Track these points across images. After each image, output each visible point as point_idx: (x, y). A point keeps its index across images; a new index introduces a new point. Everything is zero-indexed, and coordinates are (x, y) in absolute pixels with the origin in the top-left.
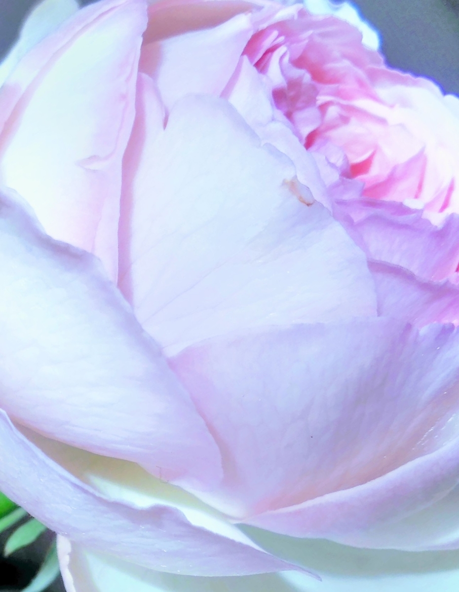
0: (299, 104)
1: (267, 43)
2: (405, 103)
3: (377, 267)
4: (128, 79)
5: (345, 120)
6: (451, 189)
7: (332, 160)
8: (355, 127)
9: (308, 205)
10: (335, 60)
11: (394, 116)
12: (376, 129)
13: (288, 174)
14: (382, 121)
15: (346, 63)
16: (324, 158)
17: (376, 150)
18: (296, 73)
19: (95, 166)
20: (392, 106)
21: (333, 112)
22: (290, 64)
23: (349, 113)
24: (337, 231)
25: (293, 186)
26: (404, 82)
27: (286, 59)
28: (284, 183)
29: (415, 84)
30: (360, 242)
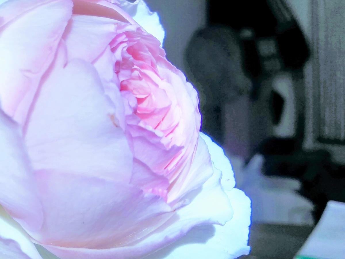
0: (123, 67)
1: (120, 40)
2: (169, 81)
3: (136, 160)
4: (55, 40)
5: (140, 79)
6: (177, 126)
7: (130, 104)
8: (143, 83)
9: (117, 126)
10: (146, 51)
11: (163, 84)
12: (153, 87)
13: (112, 111)
14: (157, 85)
15: (150, 54)
16: (128, 101)
17: (149, 95)
18: (127, 55)
19: (28, 74)
20: (162, 79)
21: (136, 73)
22: (126, 51)
23: (143, 76)
24: (124, 142)
25: (112, 117)
26: (171, 69)
27: (125, 49)
28: (109, 115)
29: (176, 72)
30: (132, 147)
